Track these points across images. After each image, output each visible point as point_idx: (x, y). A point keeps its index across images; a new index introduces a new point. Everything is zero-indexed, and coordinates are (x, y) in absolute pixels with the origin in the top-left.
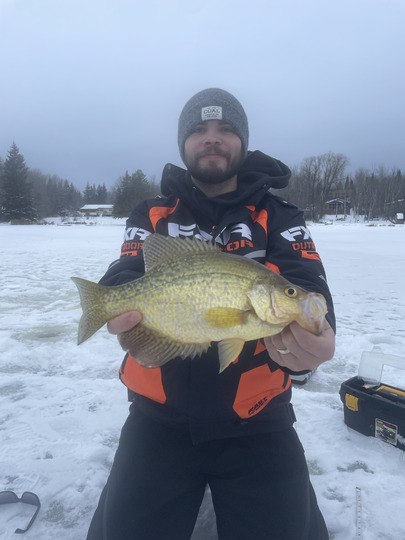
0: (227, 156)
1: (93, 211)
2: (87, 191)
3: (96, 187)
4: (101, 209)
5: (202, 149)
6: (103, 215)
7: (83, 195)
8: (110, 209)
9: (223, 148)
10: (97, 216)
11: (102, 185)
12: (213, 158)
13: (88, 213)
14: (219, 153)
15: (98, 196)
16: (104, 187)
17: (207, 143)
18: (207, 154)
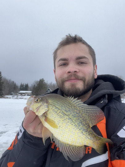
0: (83, 80)
1: (24, 93)
2: (21, 86)
3: (25, 84)
4: (27, 93)
5: (66, 76)
6: (27, 95)
7: (19, 87)
8: (30, 93)
9: (80, 75)
10: (25, 95)
11: (27, 84)
12: (73, 82)
13: (21, 94)
14: (77, 78)
15: (25, 88)
16: (28, 84)
17: (69, 72)
18: (69, 79)
